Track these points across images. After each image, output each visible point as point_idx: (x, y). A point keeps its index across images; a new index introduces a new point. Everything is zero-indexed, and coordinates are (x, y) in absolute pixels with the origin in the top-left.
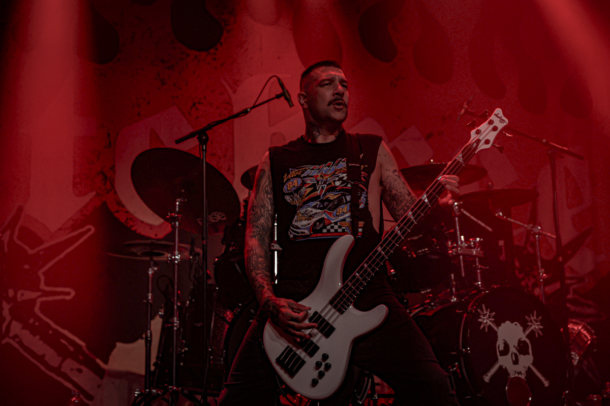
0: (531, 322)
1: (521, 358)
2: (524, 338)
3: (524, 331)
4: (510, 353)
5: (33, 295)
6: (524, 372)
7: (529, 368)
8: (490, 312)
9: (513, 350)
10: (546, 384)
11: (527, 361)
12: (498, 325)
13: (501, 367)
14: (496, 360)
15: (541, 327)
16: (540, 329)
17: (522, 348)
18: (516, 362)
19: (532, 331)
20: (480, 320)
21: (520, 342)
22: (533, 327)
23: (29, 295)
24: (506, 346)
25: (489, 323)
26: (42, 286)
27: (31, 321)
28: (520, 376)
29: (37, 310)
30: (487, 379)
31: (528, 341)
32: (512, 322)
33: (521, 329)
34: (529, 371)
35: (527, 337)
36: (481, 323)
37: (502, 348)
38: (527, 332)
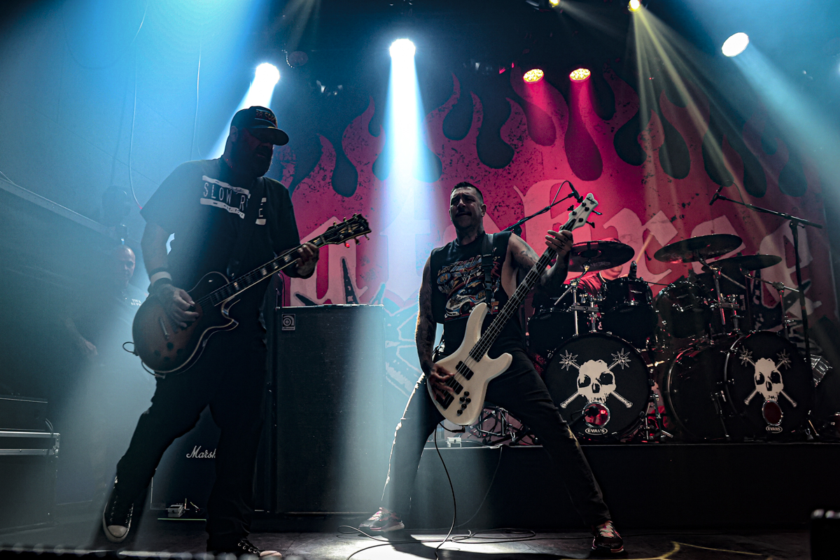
0: (782, 358)
1: (774, 385)
2: (776, 371)
3: (776, 365)
4: (765, 383)
5: (395, 344)
6: (776, 396)
7: (780, 393)
8: (749, 352)
9: (767, 379)
10: (795, 405)
11: (778, 388)
12: (755, 361)
13: (758, 393)
14: (754, 388)
15: (789, 361)
16: (789, 363)
17: (775, 378)
18: (770, 389)
19: (783, 364)
20: (741, 358)
21: (773, 373)
22: (783, 362)
23: (392, 344)
24: (762, 376)
25: (748, 359)
26: (400, 338)
27: (395, 361)
28: (773, 400)
29: (397, 354)
30: (747, 402)
31: (779, 372)
32: (766, 359)
33: (774, 363)
34: (780, 395)
35: (778, 369)
36: (742, 360)
37: (758, 379)
38: (778, 366)
